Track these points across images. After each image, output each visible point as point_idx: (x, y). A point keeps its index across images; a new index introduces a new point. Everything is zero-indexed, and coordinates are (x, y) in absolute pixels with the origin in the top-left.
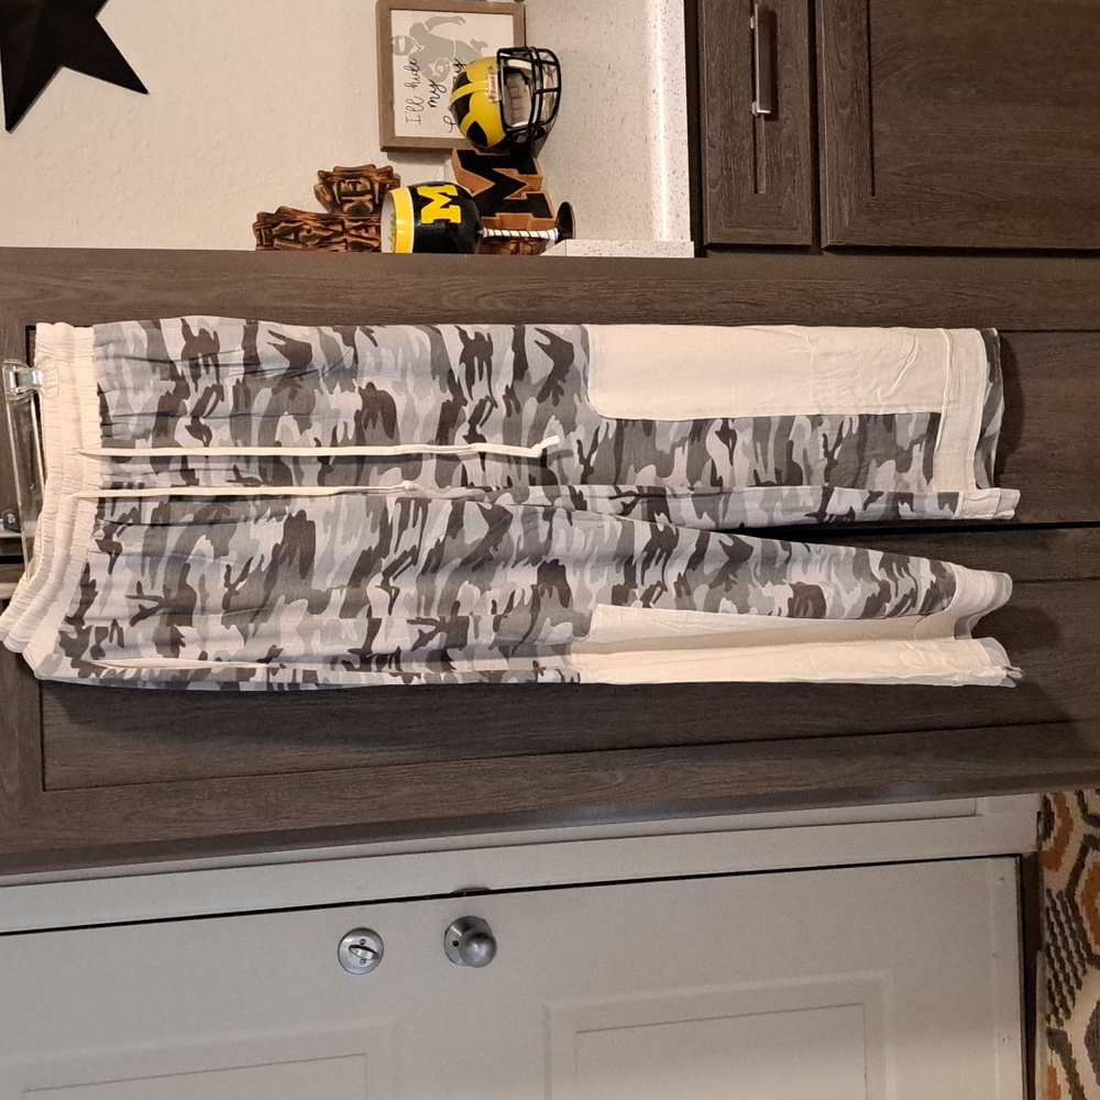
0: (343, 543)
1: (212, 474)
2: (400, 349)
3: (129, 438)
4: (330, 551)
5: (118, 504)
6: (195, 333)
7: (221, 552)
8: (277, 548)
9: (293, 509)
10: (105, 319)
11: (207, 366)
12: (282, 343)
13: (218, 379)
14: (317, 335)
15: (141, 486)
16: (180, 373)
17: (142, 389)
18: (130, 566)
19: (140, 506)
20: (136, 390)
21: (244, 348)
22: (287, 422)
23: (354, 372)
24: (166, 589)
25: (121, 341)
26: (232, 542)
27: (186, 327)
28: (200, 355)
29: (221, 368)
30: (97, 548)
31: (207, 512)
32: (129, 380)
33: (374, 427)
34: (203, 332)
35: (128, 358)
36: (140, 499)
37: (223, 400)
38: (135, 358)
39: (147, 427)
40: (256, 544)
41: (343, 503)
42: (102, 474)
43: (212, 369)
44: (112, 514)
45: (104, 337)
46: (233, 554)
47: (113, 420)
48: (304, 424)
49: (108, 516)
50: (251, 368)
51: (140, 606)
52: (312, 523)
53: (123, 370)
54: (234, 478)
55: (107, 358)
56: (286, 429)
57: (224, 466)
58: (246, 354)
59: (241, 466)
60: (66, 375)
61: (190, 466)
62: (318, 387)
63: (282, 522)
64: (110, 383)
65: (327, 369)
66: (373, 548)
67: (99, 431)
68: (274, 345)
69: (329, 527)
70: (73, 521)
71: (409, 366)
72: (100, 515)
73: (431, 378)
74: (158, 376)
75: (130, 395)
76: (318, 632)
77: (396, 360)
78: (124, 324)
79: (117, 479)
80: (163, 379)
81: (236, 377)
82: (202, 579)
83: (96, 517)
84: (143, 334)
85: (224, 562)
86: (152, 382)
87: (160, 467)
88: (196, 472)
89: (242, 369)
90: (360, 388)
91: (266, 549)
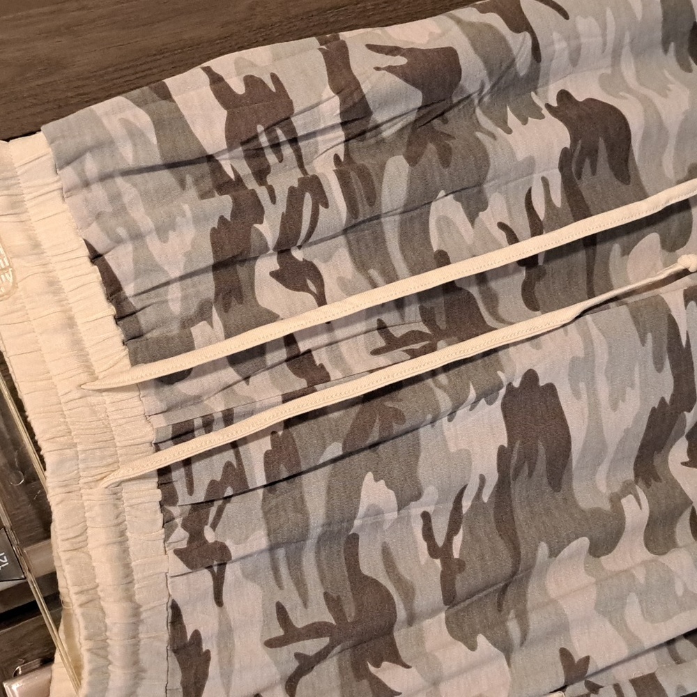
0: (615, 407)
1: (343, 347)
2: (609, 13)
3: (175, 329)
4: (596, 427)
5: (196, 467)
6: (239, 87)
7: (408, 494)
8: (503, 454)
9: (512, 373)
10: (62, 110)
11: (276, 146)
12: (401, 61)
13: (301, 165)
14: (456, 29)
15: (229, 418)
16: (232, 176)
17: (173, 226)
18: (251, 576)
19: (238, 456)
20: (162, 231)
21: (338, 91)
22: (446, 209)
23: (533, 80)
24: (333, 602)
25: (103, 145)
26: (424, 471)
27: (216, 81)
28: (260, 128)
29: (301, 144)
30: (181, 567)
31: (361, 428)
32: (141, 217)
33: (594, 172)
34: (250, 81)
35: (126, 173)
36: (234, 445)
37: (326, 205)
38: (140, 171)
39: (204, 296)
40: (465, 458)
41: (594, 331)
42: (147, 417)
43: (287, 151)
44: (191, 490)
45: (70, 146)
46: (430, 493)
47: (136, 303)
48: (474, 204)
49: (184, 499)
50: (356, 128)
51: (298, 656)
52: (551, 388)
53: (126, 199)
54: (381, 343)
55: (87, 184)
56: (446, 222)
57: (360, 327)
58: (343, 102)
59: (390, 318)
60: (18, 240)
61: (303, 346)
62: (478, 126)
63: (499, 402)
64: (109, 232)
65: (487, 87)
66: (668, 400)
67: (114, 334)
68: (390, 69)
69: (582, 385)
70: (122, 533)
71: (627, 39)
72: (169, 498)
73: (661, 51)
74: (192, 193)
75: (154, 245)
76: (633, 598)
77: (604, 35)
78: (100, 108)
79: (180, 416)
80: (203, 196)
81: (332, 153)
82: (386, 553)
83: (161, 504)
84: (142, 118)
85: (416, 510)
86: (186, 207)
87: (248, 366)
88: (314, 353)
89: (340, 134)
90: (548, 106)
91: (486, 465)
